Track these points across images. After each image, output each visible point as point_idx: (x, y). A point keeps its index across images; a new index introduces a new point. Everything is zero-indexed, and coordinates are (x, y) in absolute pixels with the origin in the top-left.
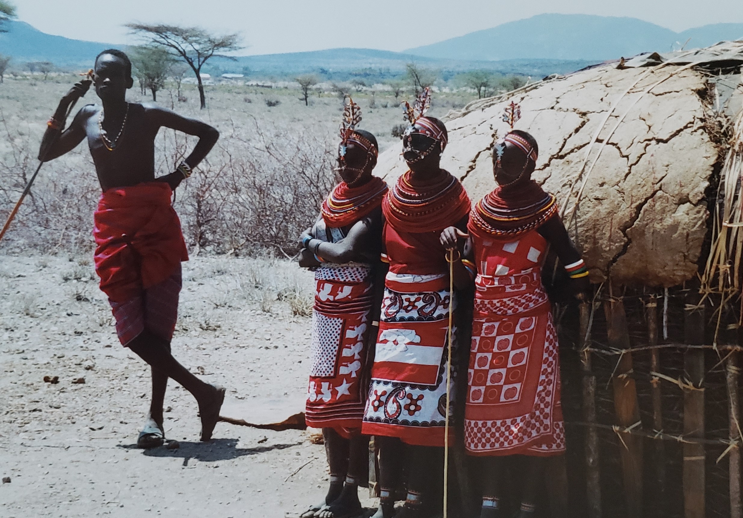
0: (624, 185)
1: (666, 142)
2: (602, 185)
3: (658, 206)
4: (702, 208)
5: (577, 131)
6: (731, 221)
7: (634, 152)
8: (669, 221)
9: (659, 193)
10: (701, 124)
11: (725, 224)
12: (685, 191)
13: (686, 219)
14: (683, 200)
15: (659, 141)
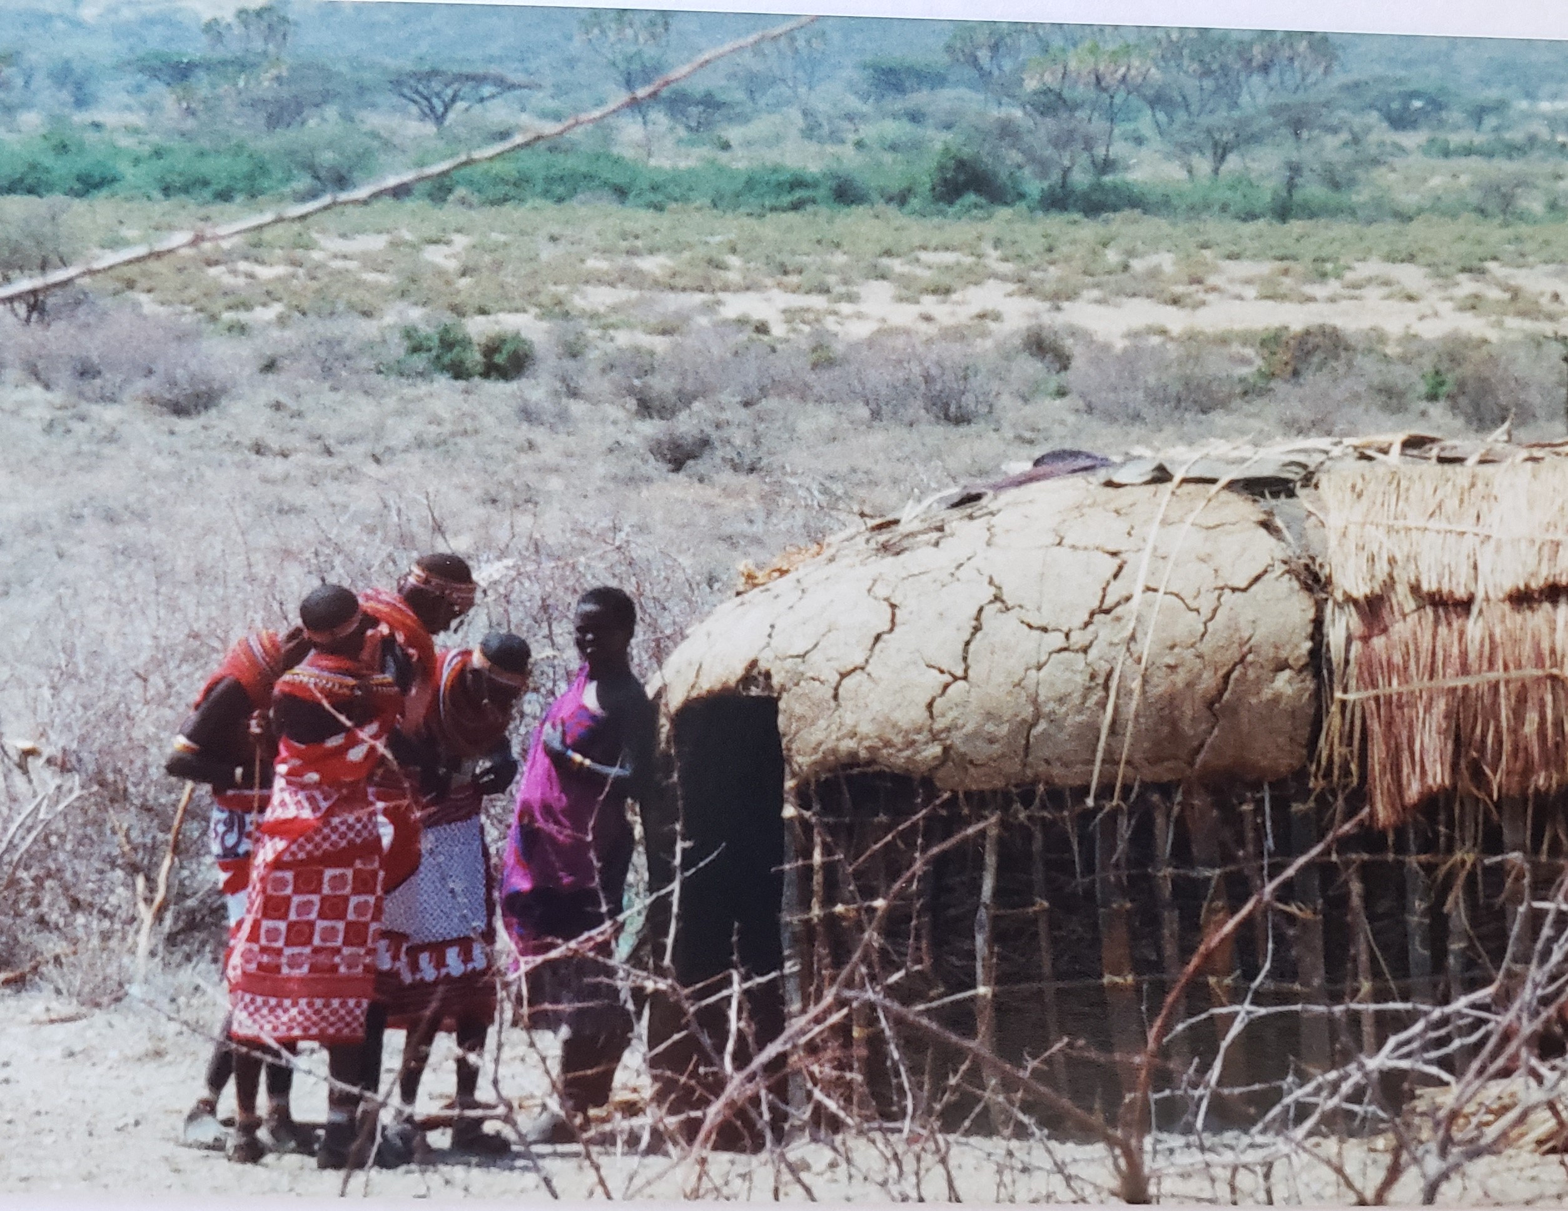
0: (1203, 648)
1: (1245, 590)
2: (1172, 648)
3: (1251, 674)
4: (1307, 675)
5: (1116, 576)
6: (1345, 691)
7: (1206, 604)
8: (1267, 693)
9: (1250, 658)
10: (1285, 567)
11: (1338, 695)
12: (1283, 654)
13: (1289, 691)
14: (1281, 666)
15: (1234, 590)
